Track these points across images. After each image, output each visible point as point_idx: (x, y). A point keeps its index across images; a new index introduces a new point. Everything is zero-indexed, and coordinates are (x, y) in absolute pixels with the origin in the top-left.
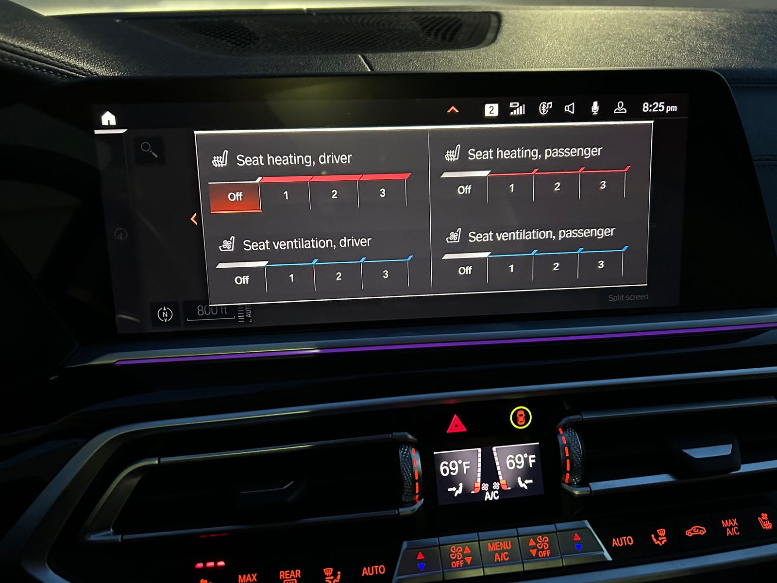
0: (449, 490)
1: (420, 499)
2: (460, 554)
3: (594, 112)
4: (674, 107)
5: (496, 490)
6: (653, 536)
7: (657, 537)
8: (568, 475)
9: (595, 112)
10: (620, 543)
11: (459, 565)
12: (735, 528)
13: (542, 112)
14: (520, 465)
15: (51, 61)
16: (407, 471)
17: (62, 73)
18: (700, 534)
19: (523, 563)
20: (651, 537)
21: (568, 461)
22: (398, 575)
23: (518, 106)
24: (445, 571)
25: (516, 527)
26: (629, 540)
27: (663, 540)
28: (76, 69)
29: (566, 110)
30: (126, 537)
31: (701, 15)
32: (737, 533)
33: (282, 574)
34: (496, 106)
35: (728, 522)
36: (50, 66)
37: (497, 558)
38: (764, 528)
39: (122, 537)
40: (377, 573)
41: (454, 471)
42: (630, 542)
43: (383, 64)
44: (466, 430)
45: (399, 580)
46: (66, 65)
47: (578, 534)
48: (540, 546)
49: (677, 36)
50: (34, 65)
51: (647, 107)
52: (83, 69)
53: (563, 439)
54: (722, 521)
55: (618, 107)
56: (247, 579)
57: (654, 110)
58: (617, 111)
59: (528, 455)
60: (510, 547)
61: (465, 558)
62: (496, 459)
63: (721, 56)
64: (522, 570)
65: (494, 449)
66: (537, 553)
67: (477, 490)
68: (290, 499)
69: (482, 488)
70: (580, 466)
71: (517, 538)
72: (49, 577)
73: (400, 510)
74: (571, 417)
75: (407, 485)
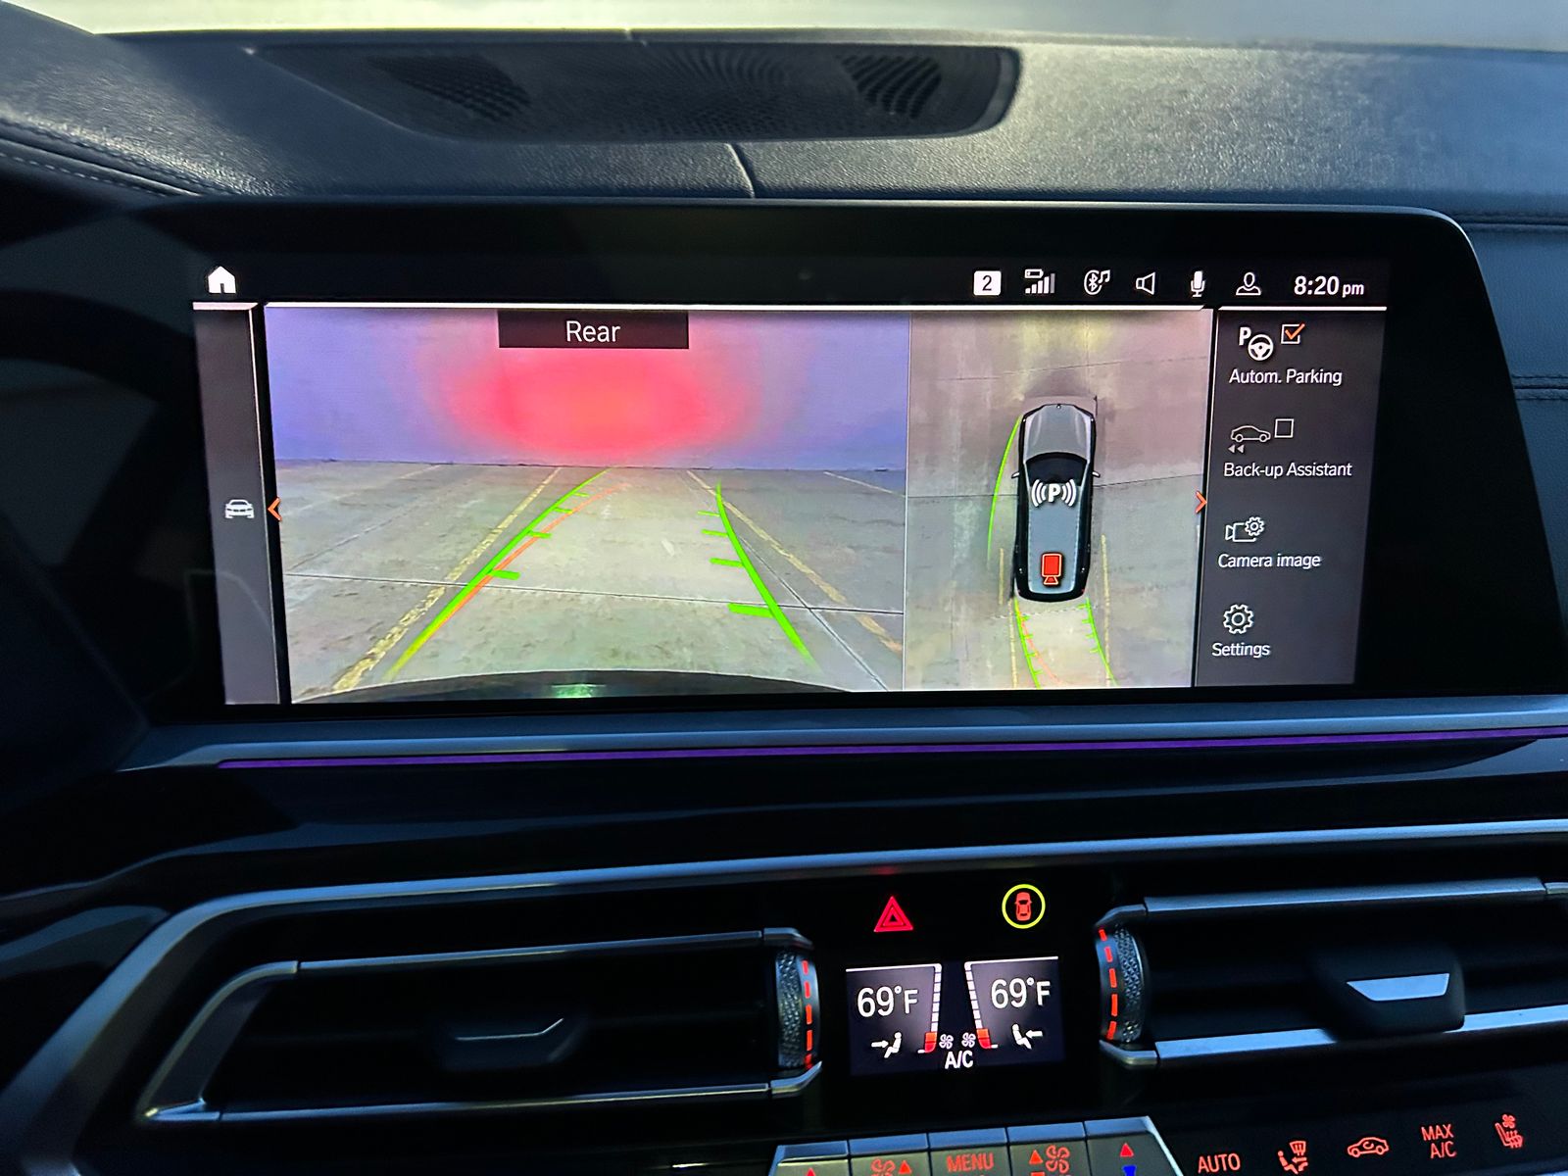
0: (874, 1045)
1: (814, 1062)
3: (1195, 293)
4: (1358, 287)
5: (968, 1048)
6: (1281, 1153)
7: (1289, 1156)
8: (1114, 1024)
9: (1197, 291)
10: (1214, 1167)
12: (1447, 1143)
14: (1018, 1000)
15: (110, 159)
16: (791, 1007)
18: (1376, 1154)
20: (1278, 1157)
21: (1115, 997)
23: (1040, 277)
25: (1006, 1126)
26: (1232, 1161)
27: (1300, 1163)
29: (1138, 288)
30: (229, 1117)
32: (1451, 1153)
34: (996, 276)
35: (1434, 1130)
36: (107, 170)
38: (1506, 1145)
39: (220, 1118)
41: (885, 1009)
42: (1235, 1165)
44: (912, 929)
46: (141, 166)
47: (1129, 1144)
48: (1052, 1166)
50: (74, 169)
51: (1303, 285)
52: (175, 174)
53: (1107, 949)
54: (1423, 1128)
55: (1244, 284)
57: (1317, 292)
58: (1242, 291)
59: (1036, 981)
60: (991, 1166)
62: (971, 985)
65: (968, 965)
67: (931, 1047)
68: (554, 1056)
69: (940, 1044)
70: (1138, 1008)
71: (1005, 1148)
73: (774, 1083)
74: (1123, 909)
75: (789, 1035)
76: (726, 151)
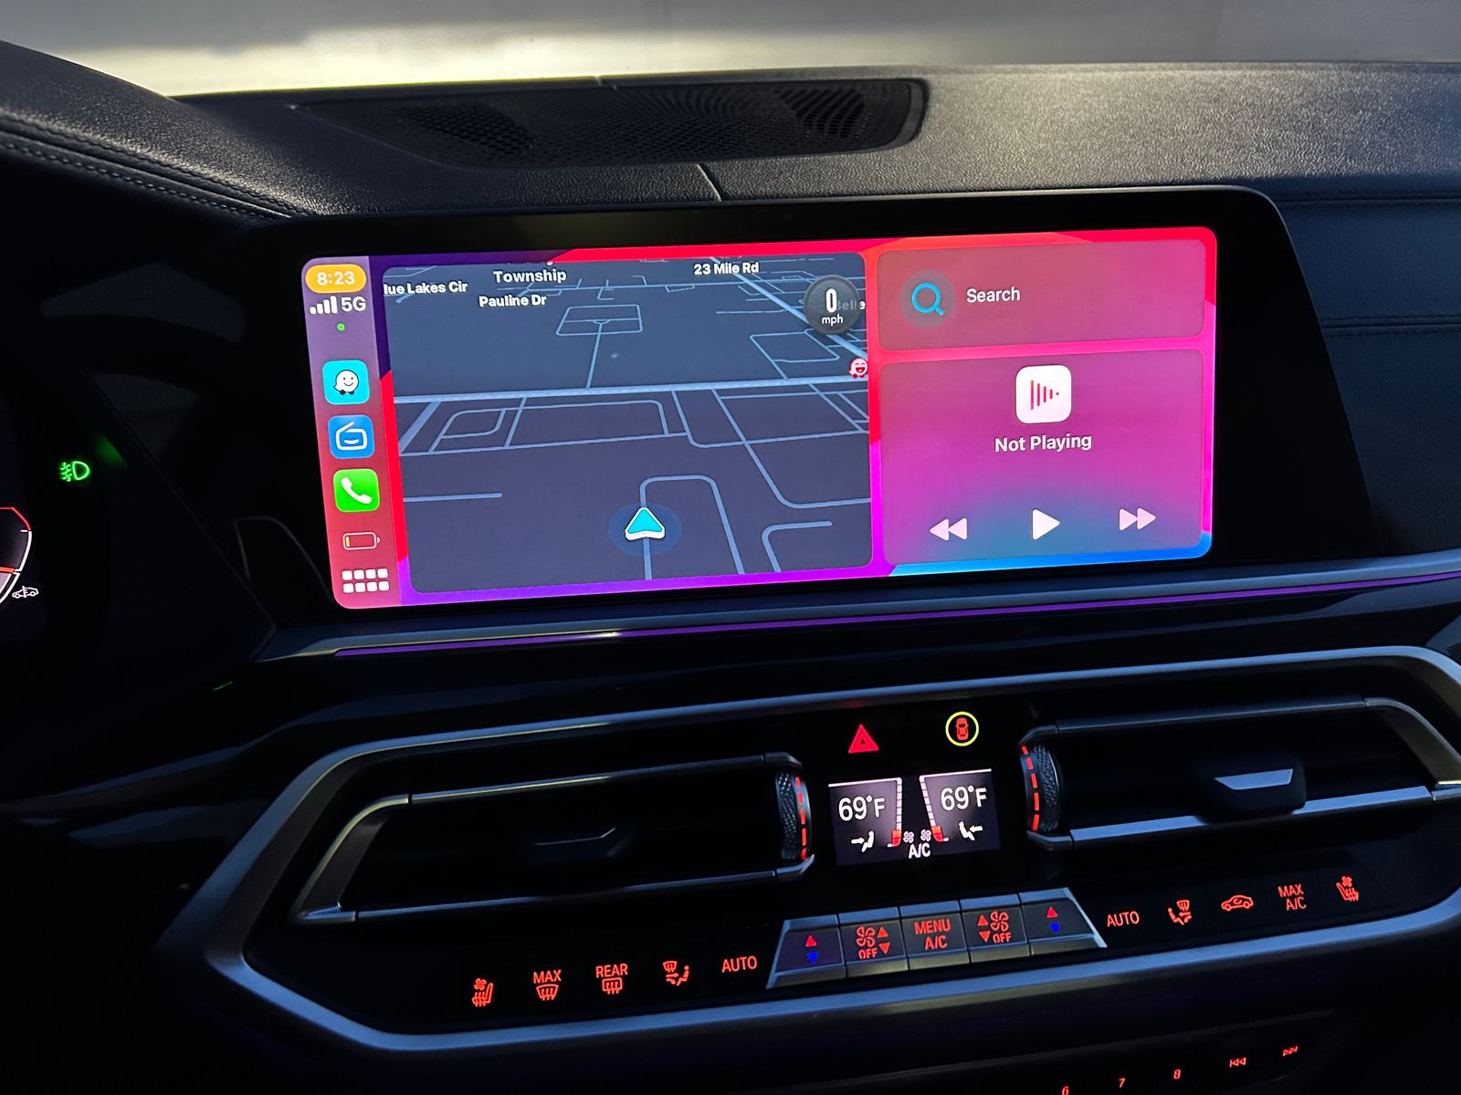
0: (854, 841)
1: (808, 855)
2: (872, 939)
5: (926, 841)
6: (1170, 910)
7: (1177, 912)
8: (1037, 817)
10: (1119, 922)
11: (871, 955)
12: (1298, 898)
14: (963, 803)
15: (233, 191)
16: (789, 811)
17: (249, 210)
18: (1243, 908)
19: (969, 951)
20: (1168, 913)
21: (1036, 795)
22: (777, 971)
24: (848, 963)
25: (958, 899)
26: (1132, 917)
27: (1185, 917)
28: (267, 202)
30: (362, 914)
31: (1265, 78)
32: (1302, 905)
33: (600, 970)
35: (1288, 889)
36: (232, 199)
37: (929, 944)
38: (1346, 899)
39: (357, 916)
40: (744, 968)
41: (860, 814)
42: (1135, 919)
43: (736, 180)
44: (877, 749)
45: (779, 977)
46: (253, 196)
47: (1054, 908)
48: (995, 927)
50: (210, 199)
52: (276, 201)
53: (1028, 763)
54: (1279, 888)
56: (547, 978)
59: (975, 788)
60: (949, 928)
61: (880, 945)
62: (925, 794)
64: (968, 962)
65: (922, 778)
66: (991, 937)
67: (897, 842)
68: (611, 853)
69: (904, 839)
70: (1055, 803)
71: (958, 914)
72: (245, 976)
73: (779, 871)
74: (1041, 729)
75: (789, 832)
76: (696, 169)
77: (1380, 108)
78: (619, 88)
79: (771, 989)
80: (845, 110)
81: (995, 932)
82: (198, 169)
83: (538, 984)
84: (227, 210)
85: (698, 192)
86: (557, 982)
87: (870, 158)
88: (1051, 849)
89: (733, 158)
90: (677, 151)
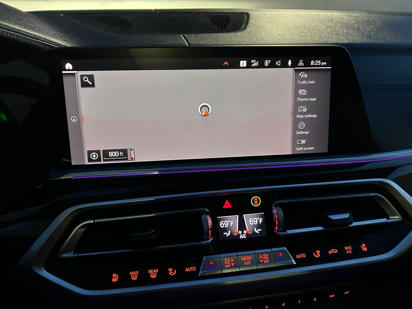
0: (224, 234)
1: (211, 238)
2: (229, 262)
4: (325, 63)
5: (245, 234)
6: (314, 253)
7: (316, 254)
8: (277, 227)
9: (290, 65)
10: (300, 257)
11: (229, 266)
12: (350, 250)
13: (266, 64)
14: (256, 223)
16: (206, 225)
17: (46, 45)
18: (335, 253)
19: (257, 265)
21: (277, 220)
22: (201, 271)
23: (255, 62)
24: (222, 269)
25: (254, 250)
26: (303, 255)
27: (318, 255)
28: (51, 43)
29: (276, 64)
30: (79, 255)
31: (345, 15)
32: (351, 252)
33: (150, 271)
34: (245, 62)
35: (347, 247)
36: (40, 41)
37: (245, 263)
38: (363, 250)
40: (192, 270)
41: (226, 226)
42: (304, 256)
43: (193, 40)
44: (231, 207)
45: (202, 273)
46: (47, 40)
47: (281, 253)
48: (265, 258)
49: (332, 26)
50: (34, 41)
51: (313, 63)
52: (54, 42)
53: (275, 211)
54: (345, 247)
56: (134, 273)
57: (316, 64)
58: (299, 64)
59: (259, 218)
60: (251, 258)
61: (231, 264)
62: (245, 220)
63: (351, 37)
64: (257, 268)
65: (244, 215)
66: (263, 261)
67: (237, 234)
68: (153, 237)
69: (239, 233)
70: (282, 223)
71: (254, 255)
72: (45, 273)
73: (202, 242)
74: (278, 201)
75: (206, 231)
76: (181, 36)
77: (377, 24)
78: (159, 12)
79: (200, 276)
80: (225, 20)
81: (265, 260)
82: (30, 32)
83: (131, 275)
84: (39, 44)
85: (181, 43)
86: (137, 275)
87: (232, 35)
88: (280, 236)
89: (192, 33)
90: (176, 31)
